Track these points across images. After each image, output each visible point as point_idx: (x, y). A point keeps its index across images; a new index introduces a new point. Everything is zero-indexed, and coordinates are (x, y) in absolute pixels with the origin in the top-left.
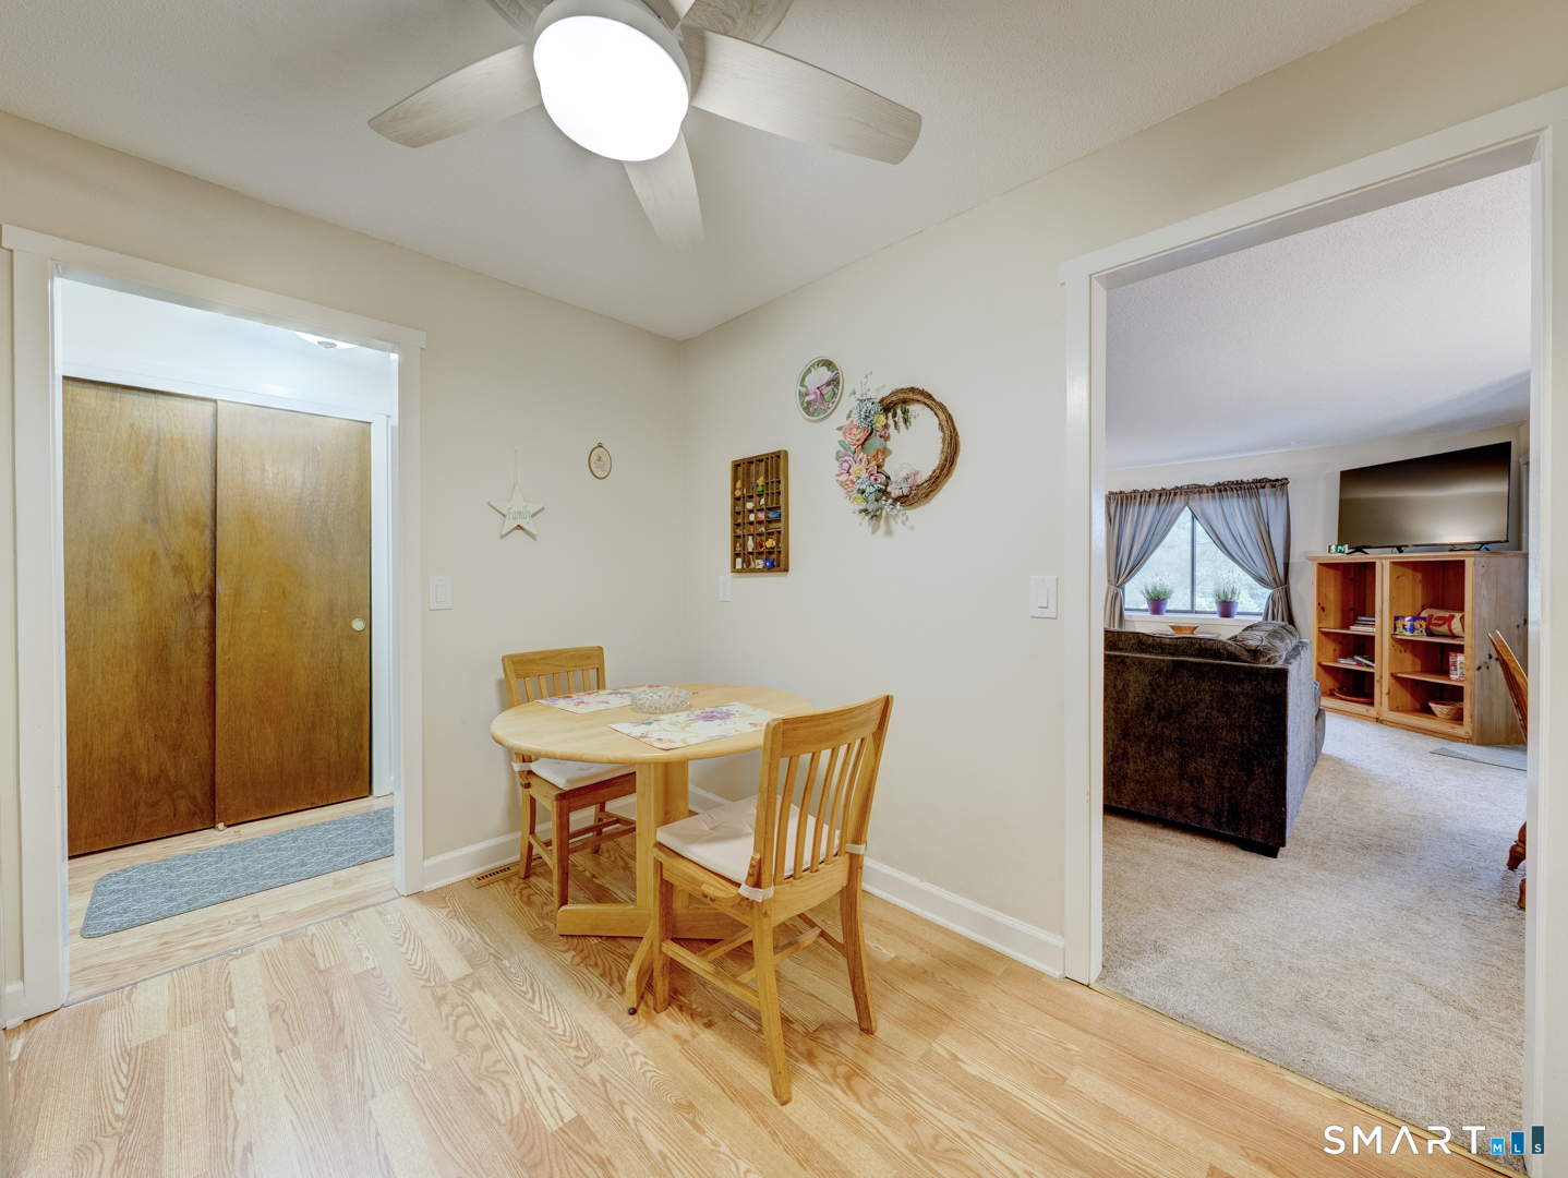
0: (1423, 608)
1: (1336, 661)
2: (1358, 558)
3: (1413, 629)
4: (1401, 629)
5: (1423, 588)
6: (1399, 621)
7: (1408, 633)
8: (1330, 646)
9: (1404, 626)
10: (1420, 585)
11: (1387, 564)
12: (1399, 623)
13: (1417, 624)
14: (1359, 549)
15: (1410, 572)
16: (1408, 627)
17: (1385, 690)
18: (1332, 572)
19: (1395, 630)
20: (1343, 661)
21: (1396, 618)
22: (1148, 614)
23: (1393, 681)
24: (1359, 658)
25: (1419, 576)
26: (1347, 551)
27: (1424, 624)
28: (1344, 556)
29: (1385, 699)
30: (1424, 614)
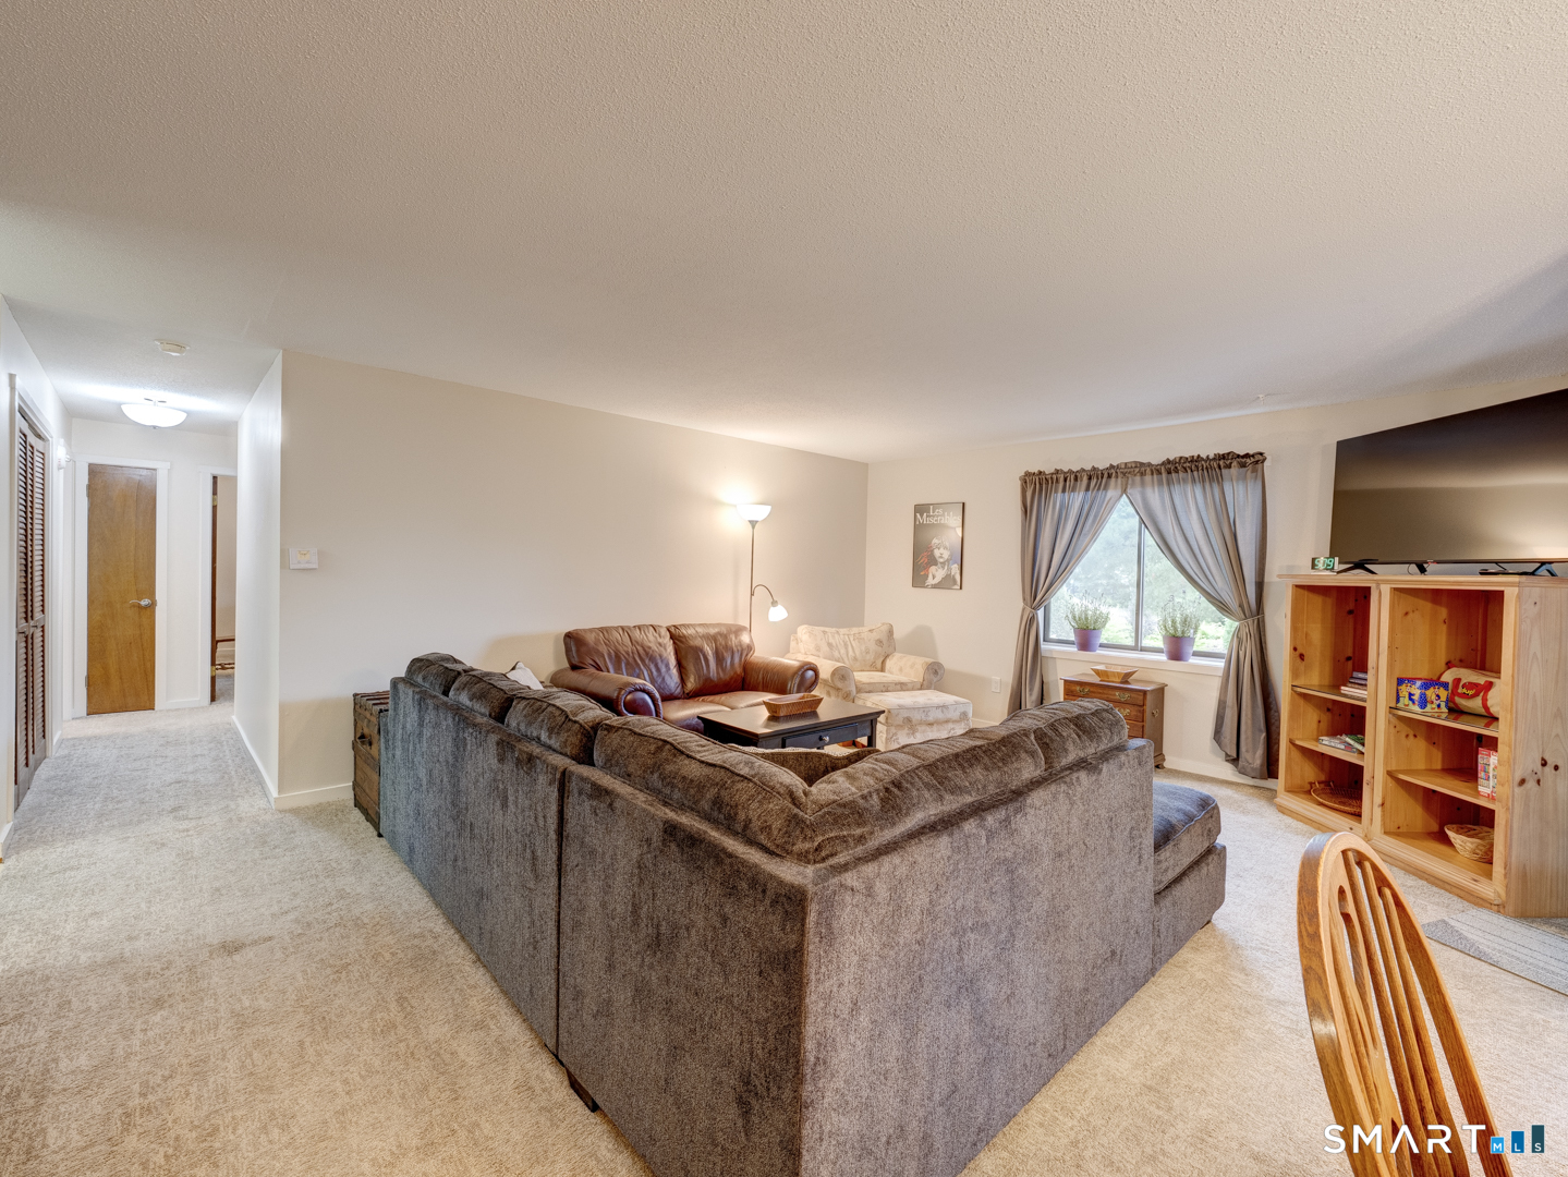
0: (1449, 665)
1: (1317, 740)
2: (1357, 578)
3: (1424, 702)
4: (1407, 701)
5: (1449, 633)
6: (1403, 687)
7: (1416, 708)
8: (1312, 716)
9: (1410, 695)
10: (1444, 627)
11: (1386, 589)
12: (1405, 691)
13: (1431, 693)
14: (1360, 565)
15: (1427, 606)
16: (1416, 698)
17: (1378, 800)
18: (1318, 600)
19: (1398, 701)
20: (1326, 740)
21: (1400, 681)
22: (1074, 649)
23: (1391, 783)
24: (1348, 740)
25: (1443, 612)
26: (1338, 567)
27: (1444, 694)
28: (1332, 574)
29: (1378, 812)
30: (1448, 677)
